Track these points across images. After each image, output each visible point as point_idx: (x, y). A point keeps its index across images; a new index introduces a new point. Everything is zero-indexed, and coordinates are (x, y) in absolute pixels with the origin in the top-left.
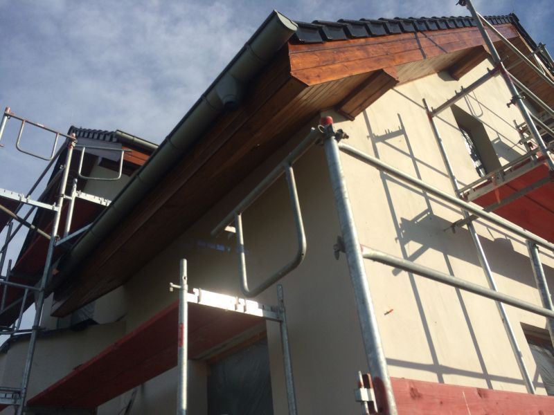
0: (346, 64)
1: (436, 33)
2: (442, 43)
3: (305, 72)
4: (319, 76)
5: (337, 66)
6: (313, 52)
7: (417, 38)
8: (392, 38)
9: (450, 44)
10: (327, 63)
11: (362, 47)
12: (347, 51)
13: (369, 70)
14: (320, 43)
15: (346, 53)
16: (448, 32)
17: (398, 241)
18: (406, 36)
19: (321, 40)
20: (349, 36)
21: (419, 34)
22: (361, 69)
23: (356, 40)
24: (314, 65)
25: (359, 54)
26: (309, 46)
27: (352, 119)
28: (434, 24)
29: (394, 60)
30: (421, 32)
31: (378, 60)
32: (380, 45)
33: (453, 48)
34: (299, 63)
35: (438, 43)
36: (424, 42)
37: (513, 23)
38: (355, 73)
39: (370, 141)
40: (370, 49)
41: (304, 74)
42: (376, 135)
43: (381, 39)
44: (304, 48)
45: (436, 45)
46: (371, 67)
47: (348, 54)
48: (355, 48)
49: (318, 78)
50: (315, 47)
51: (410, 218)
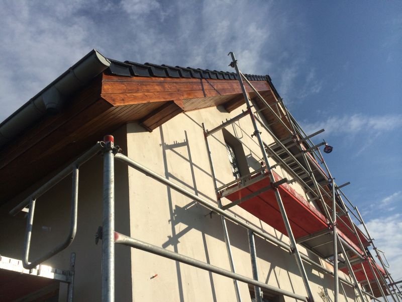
0: (146, 94)
1: (215, 81)
2: (218, 88)
3: (112, 95)
4: (123, 100)
5: (139, 94)
6: (122, 83)
7: (201, 83)
8: (184, 80)
9: (224, 90)
10: (131, 91)
11: (160, 84)
12: (149, 85)
13: (163, 100)
14: (129, 77)
15: (148, 86)
16: (224, 81)
17: (170, 222)
18: (194, 80)
19: (130, 75)
20: (152, 75)
21: (203, 80)
22: (157, 99)
23: (157, 78)
24: (121, 92)
25: (158, 88)
26: (119, 77)
27: (150, 131)
28: (215, 75)
29: (183, 96)
30: (205, 79)
31: (171, 94)
32: (174, 84)
33: (225, 92)
34: (108, 89)
35: (216, 88)
36: (206, 86)
37: (268, 81)
38: (152, 101)
39: (161, 148)
40: (167, 86)
41: (112, 98)
42: (167, 144)
43: (176, 80)
44: (115, 79)
45: (214, 89)
46: (164, 98)
47: (149, 87)
48: (155, 84)
49: (122, 101)
50: (124, 79)
51: (182, 206)
